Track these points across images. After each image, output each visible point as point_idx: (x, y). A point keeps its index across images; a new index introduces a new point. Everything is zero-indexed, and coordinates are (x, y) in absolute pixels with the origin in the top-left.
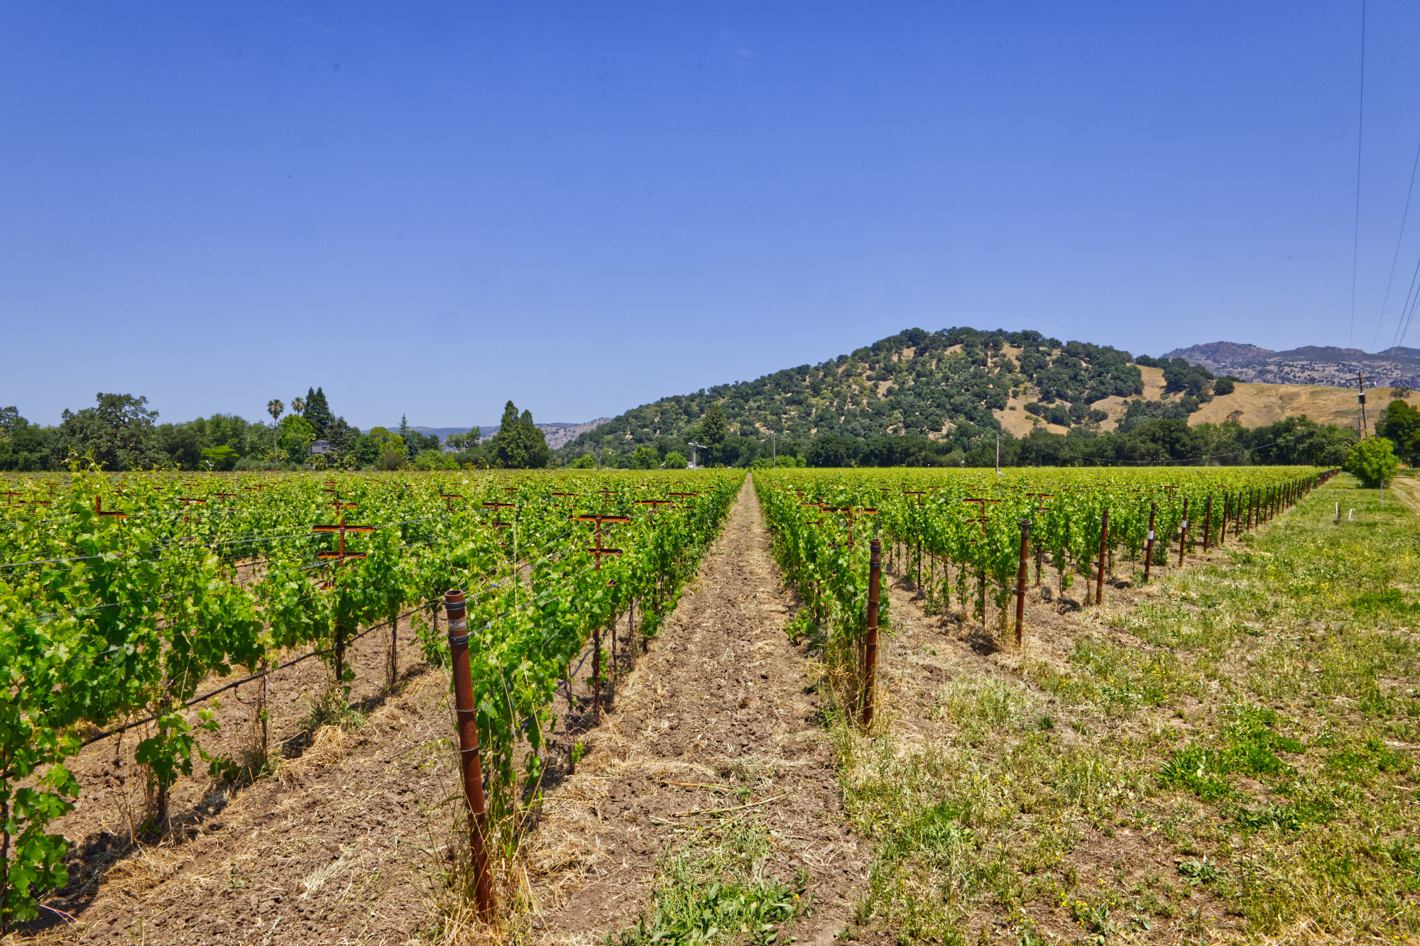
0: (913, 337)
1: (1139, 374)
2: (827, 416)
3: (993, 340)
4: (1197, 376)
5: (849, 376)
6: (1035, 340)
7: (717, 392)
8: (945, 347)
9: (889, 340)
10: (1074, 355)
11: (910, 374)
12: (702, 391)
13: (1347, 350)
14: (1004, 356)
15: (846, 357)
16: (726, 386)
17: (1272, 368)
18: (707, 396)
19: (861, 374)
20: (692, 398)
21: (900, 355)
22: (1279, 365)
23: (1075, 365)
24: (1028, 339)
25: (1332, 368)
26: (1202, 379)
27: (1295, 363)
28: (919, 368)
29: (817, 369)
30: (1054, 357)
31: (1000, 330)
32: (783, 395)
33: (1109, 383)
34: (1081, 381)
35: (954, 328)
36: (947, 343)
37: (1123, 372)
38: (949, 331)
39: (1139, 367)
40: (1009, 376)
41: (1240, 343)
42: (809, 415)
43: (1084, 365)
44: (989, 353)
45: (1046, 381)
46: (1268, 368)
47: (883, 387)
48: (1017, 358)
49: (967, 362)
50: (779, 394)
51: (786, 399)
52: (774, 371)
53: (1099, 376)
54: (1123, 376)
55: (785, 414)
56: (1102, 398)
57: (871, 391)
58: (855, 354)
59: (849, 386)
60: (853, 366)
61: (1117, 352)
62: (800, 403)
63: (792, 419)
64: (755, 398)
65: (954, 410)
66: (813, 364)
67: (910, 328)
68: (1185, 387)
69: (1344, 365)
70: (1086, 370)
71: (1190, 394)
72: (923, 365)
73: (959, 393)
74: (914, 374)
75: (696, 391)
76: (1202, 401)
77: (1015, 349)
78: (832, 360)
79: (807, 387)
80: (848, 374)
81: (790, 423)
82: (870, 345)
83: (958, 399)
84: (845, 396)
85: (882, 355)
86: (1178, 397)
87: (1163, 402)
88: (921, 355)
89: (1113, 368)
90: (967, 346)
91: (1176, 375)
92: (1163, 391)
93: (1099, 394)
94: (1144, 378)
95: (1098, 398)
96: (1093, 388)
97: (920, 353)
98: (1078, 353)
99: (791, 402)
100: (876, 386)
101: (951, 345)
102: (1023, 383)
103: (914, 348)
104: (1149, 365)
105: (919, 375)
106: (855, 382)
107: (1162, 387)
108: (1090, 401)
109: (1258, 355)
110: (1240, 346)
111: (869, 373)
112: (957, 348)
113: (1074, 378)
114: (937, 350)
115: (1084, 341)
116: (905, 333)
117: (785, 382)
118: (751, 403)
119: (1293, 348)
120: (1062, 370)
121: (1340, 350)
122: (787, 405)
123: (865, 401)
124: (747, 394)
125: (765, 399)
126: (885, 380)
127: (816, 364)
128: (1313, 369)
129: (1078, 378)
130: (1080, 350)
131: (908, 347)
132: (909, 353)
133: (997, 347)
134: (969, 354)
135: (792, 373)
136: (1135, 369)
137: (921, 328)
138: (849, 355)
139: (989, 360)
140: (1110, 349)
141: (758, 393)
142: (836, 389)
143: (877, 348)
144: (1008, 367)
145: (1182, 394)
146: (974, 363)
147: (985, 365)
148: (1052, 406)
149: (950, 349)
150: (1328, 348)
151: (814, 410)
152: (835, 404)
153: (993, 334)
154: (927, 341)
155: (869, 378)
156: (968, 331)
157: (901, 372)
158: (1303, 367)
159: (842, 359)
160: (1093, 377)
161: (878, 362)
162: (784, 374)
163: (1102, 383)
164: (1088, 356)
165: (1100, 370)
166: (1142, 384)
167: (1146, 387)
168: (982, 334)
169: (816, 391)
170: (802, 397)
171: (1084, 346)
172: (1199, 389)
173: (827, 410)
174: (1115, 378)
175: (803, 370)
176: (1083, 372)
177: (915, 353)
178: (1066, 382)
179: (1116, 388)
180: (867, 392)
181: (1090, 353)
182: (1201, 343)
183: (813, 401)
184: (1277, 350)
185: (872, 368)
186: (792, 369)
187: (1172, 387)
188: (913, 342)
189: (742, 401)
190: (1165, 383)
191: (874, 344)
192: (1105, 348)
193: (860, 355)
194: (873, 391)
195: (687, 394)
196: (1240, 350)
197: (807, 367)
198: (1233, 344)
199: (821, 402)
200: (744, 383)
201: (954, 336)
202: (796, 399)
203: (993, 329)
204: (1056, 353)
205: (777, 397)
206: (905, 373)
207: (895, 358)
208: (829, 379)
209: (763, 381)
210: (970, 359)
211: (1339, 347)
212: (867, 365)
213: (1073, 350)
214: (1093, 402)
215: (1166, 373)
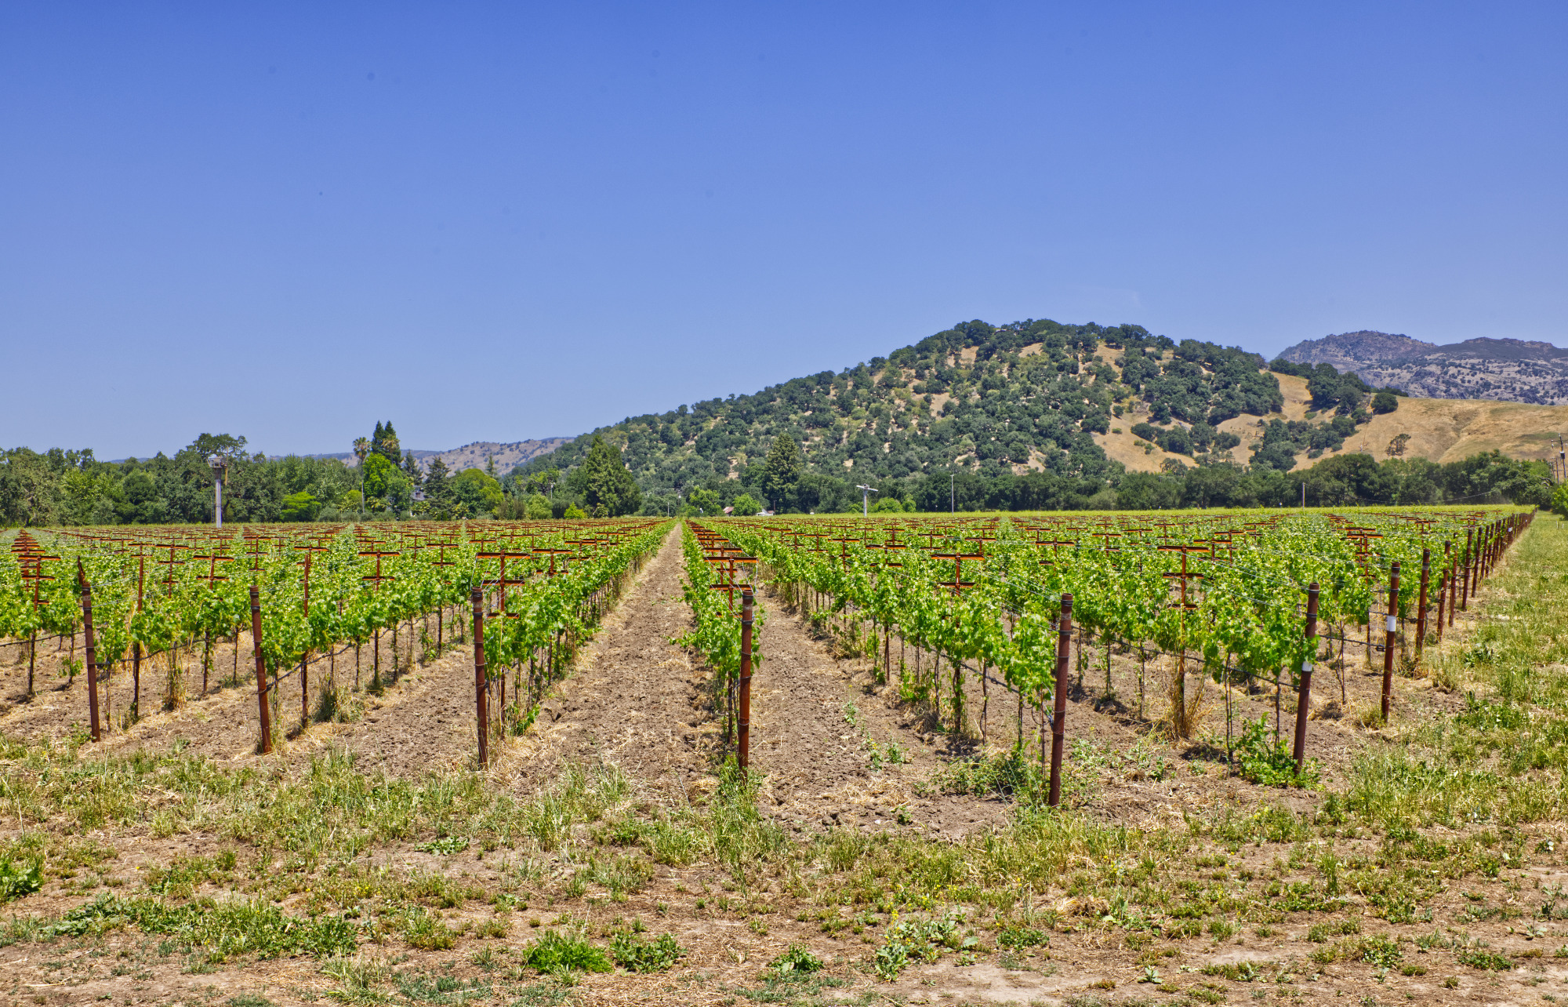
0: (974, 333)
1: (1276, 386)
2: (867, 443)
3: (1084, 338)
4: (1350, 388)
5: (889, 386)
6: (1138, 338)
7: (706, 409)
8: (1019, 346)
9: (940, 336)
10: (1192, 358)
11: (974, 383)
12: (683, 408)
13: (1532, 343)
14: (1100, 359)
15: (882, 360)
16: (717, 401)
17: (1433, 368)
18: (693, 416)
19: (905, 385)
20: (670, 418)
21: (957, 357)
22: (1442, 364)
23: (1193, 373)
24: (1128, 336)
25: (1511, 369)
26: (1357, 392)
27: (1463, 362)
28: (985, 376)
29: (843, 377)
30: (1165, 362)
31: (1092, 324)
32: (800, 413)
33: (1239, 397)
34: (1203, 394)
35: (1030, 320)
36: (1021, 342)
37: (1256, 383)
38: (1022, 325)
39: (1276, 375)
40: (1108, 387)
41: (1389, 332)
42: (839, 441)
43: (1205, 372)
44: (1080, 356)
45: (1157, 394)
46: (1428, 368)
47: (938, 402)
48: (1117, 363)
49: (1051, 368)
50: (795, 413)
51: (806, 419)
52: (783, 380)
53: (1226, 387)
54: (1256, 387)
55: (806, 440)
56: (1231, 417)
57: (923, 407)
58: (894, 356)
59: (891, 401)
60: (894, 373)
61: (1246, 355)
62: (825, 425)
63: (817, 446)
64: (761, 418)
65: (1041, 433)
66: (838, 371)
67: (969, 320)
68: (1337, 403)
69: (1527, 364)
70: (1208, 379)
71: (1343, 411)
72: (991, 371)
73: (1045, 411)
74: (979, 384)
75: (675, 408)
76: (1359, 422)
77: (1113, 351)
78: (862, 365)
79: (833, 403)
80: (888, 385)
81: (815, 453)
82: (914, 344)
83: (1045, 420)
84: (887, 415)
85: (933, 357)
86: (1328, 416)
87: (1309, 422)
88: (988, 357)
89: (1243, 377)
90: (1049, 345)
91: (1324, 387)
92: (1307, 407)
93: (1226, 412)
94: (1283, 389)
95: (1225, 417)
96: (1217, 404)
97: (986, 354)
98: (1196, 357)
99: (814, 423)
100: (928, 400)
101: (1027, 344)
102: (1127, 396)
103: (976, 348)
104: (1287, 373)
105: (986, 386)
106: (899, 396)
107: (1306, 403)
108: (1215, 421)
109: (1413, 350)
110: (1389, 337)
111: (916, 382)
112: (1036, 348)
113: (1193, 390)
114: (1007, 350)
115: (1203, 339)
116: (961, 327)
117: (801, 396)
118: (756, 425)
119: (1460, 341)
120: (1177, 380)
121: (1522, 343)
122: (808, 426)
123: (914, 422)
124: (749, 413)
125: (776, 419)
126: (939, 392)
127: (842, 371)
128: (1487, 371)
129: (1199, 390)
130: (1199, 351)
131: (968, 347)
132: (969, 355)
133: (1089, 346)
134: (1052, 356)
135: (810, 383)
136: (1271, 378)
137: (984, 320)
138: (887, 357)
139: (1081, 366)
140: (1237, 351)
141: (766, 411)
142: (873, 405)
143: (924, 347)
144: (1106, 376)
145: (1332, 412)
146: (1061, 369)
147: (1075, 372)
148: (1167, 428)
149: (1025, 352)
150: (1505, 340)
151: (845, 434)
152: (874, 426)
153: (1082, 330)
154: (993, 338)
155: (917, 390)
156: (1049, 325)
157: (960, 381)
158: (1473, 367)
159: (877, 363)
160: (1217, 389)
161: (928, 367)
162: (801, 384)
163: (1230, 397)
164: (1209, 359)
165: (1226, 379)
166: (1281, 398)
167: (1286, 403)
168: (1068, 329)
169: (846, 408)
170: (827, 416)
171: (1203, 346)
172: (1353, 405)
173: (863, 434)
174: (1246, 390)
175: (824, 379)
176: (1204, 382)
177: (978, 355)
178: (1183, 396)
179: (1248, 404)
180: (916, 409)
181: (1212, 356)
182: (1338, 332)
183: (844, 422)
184: (1439, 343)
185: (920, 376)
186: (809, 378)
187: (1320, 402)
188: (974, 339)
189: (743, 422)
190: (1309, 398)
191: (921, 343)
192: (1230, 349)
193: (904, 357)
194: (925, 407)
195: (662, 412)
196: (1390, 342)
197: (830, 374)
198: (1380, 335)
199: (855, 423)
200: (742, 397)
201: (1030, 332)
202: (821, 419)
203: (1082, 322)
204: (1168, 356)
205: (792, 417)
206: (967, 383)
207: (951, 362)
208: (862, 391)
209: (769, 394)
210: (1055, 364)
211: (1520, 338)
212: (913, 372)
213: (1189, 352)
214: (1219, 422)
215: (1310, 383)
